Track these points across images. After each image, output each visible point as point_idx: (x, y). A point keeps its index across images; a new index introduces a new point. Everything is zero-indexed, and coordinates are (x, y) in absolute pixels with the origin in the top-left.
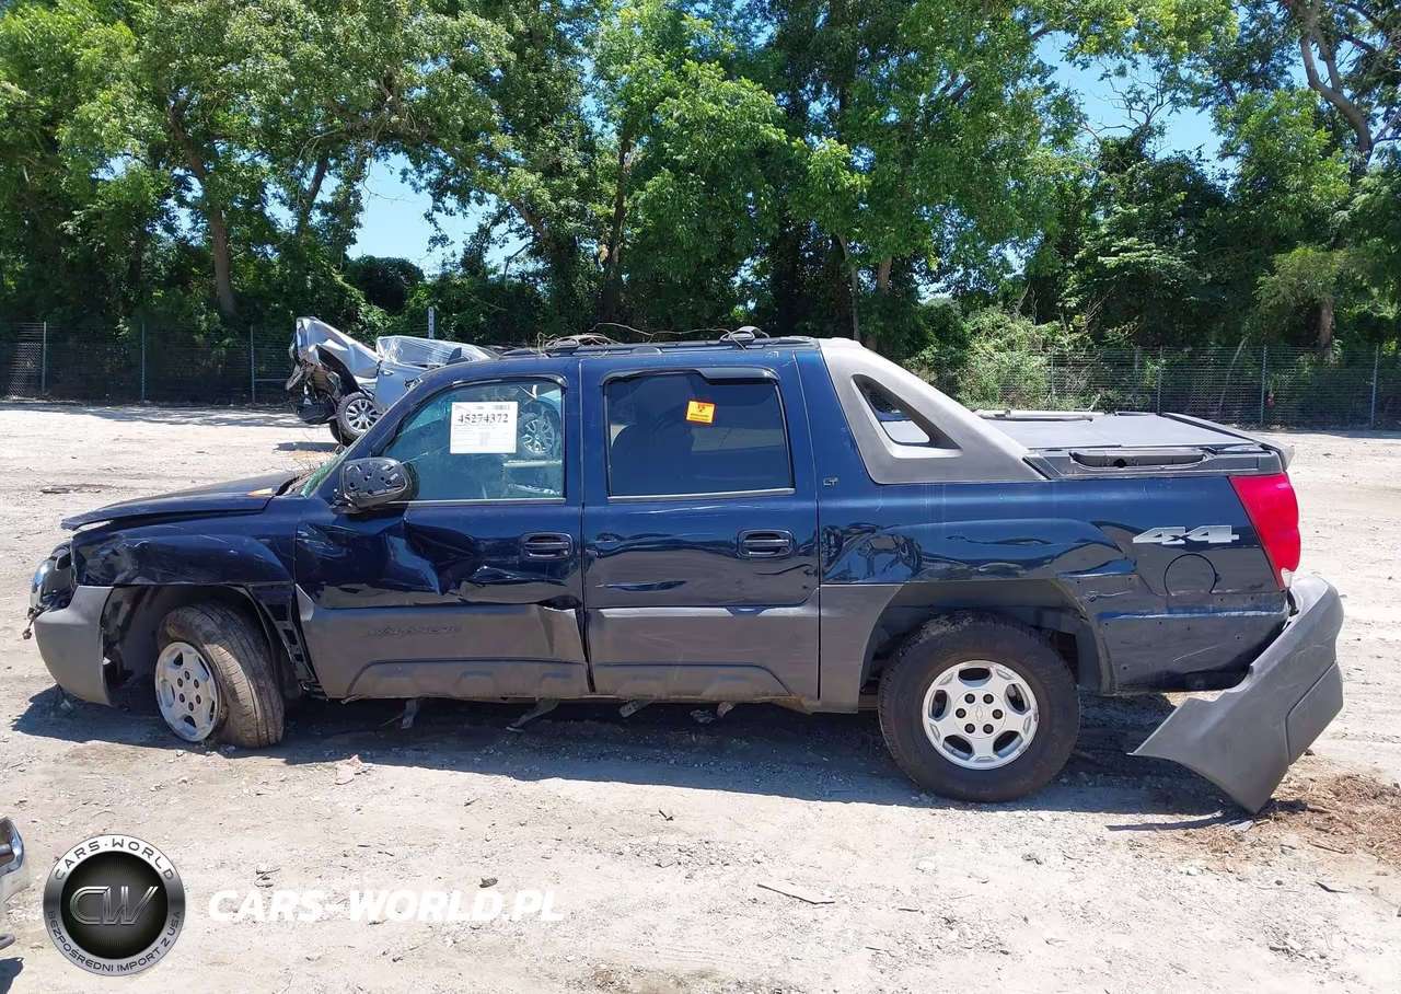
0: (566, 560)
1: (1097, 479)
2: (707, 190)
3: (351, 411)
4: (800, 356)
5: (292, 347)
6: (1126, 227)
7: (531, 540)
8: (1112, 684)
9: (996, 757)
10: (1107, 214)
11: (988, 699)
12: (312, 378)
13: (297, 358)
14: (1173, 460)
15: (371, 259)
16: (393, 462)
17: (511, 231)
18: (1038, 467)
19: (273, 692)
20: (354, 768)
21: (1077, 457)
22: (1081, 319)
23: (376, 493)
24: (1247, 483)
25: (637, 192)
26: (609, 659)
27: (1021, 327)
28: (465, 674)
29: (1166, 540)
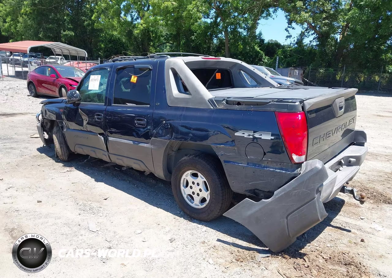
0: (102, 122)
7: (97, 115)
9: (200, 205)
11: (198, 184)
19: (65, 148)
23: (71, 99)
26: (112, 152)
29: (246, 135)
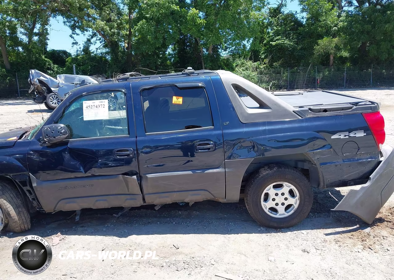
0: (132, 158)
1: (318, 117)
2: (157, 25)
3: (51, 99)
4: (212, 78)
5: (29, 80)
6: (277, 33)
7: (118, 151)
8: (324, 186)
9: (285, 213)
10: (272, 30)
11: (283, 194)
12: (37, 89)
13: (31, 83)
14: (343, 109)
15: (54, 50)
16: (62, 125)
17: (97, 40)
18: (298, 114)
19: (25, 212)
20: (59, 238)
21: (310, 109)
22: (267, 61)
23: (56, 137)
24: (368, 115)
25: (135, 27)
26: (151, 191)
27: (249, 63)
28: (97, 201)
29: (342, 137)
